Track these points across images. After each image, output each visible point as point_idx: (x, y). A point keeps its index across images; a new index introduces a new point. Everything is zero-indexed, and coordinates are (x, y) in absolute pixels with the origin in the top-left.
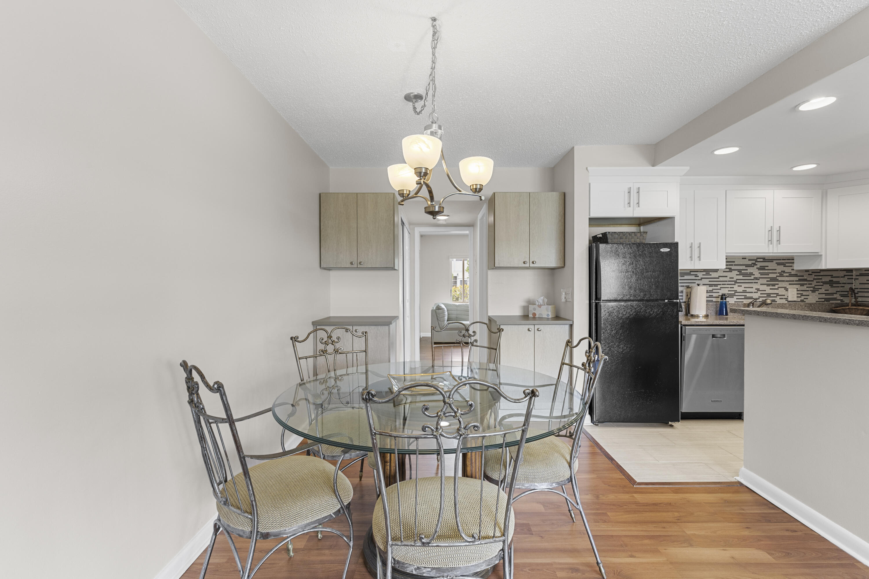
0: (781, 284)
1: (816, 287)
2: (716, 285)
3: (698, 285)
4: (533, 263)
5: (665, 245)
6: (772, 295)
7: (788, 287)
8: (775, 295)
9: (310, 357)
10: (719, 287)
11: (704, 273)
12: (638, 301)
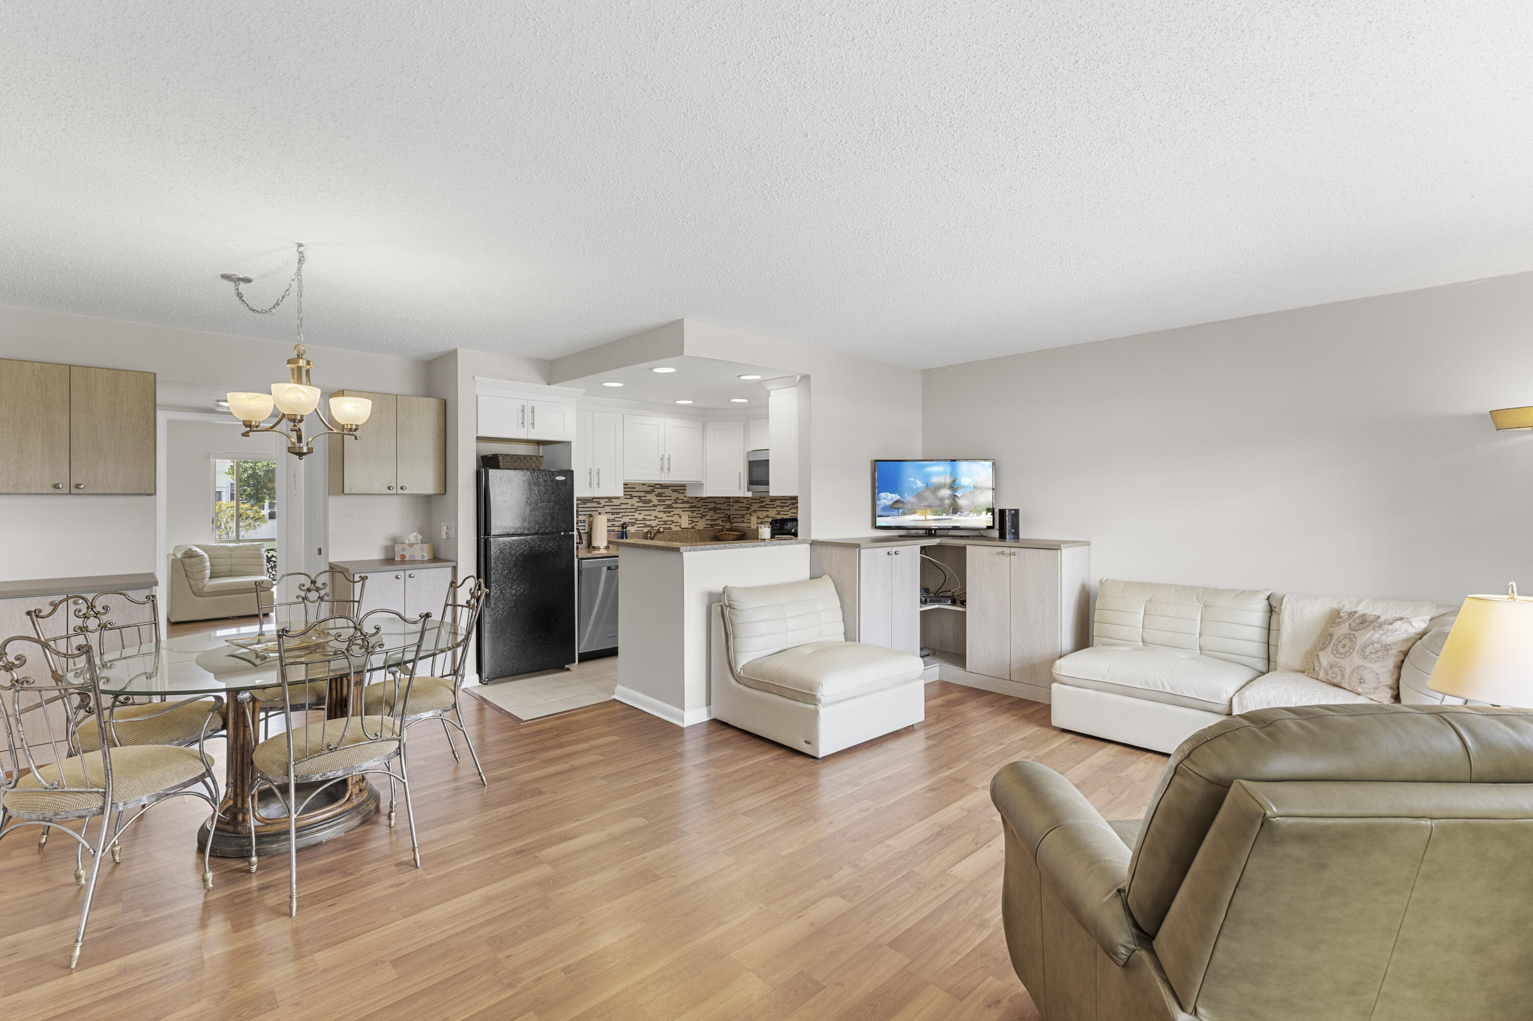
0: (676, 511)
1: (704, 514)
2: (618, 513)
3: (600, 514)
4: (402, 488)
5: (561, 473)
6: (668, 523)
7: (682, 513)
8: (671, 523)
9: (61, 638)
10: (621, 515)
11: (607, 500)
12: (534, 534)
